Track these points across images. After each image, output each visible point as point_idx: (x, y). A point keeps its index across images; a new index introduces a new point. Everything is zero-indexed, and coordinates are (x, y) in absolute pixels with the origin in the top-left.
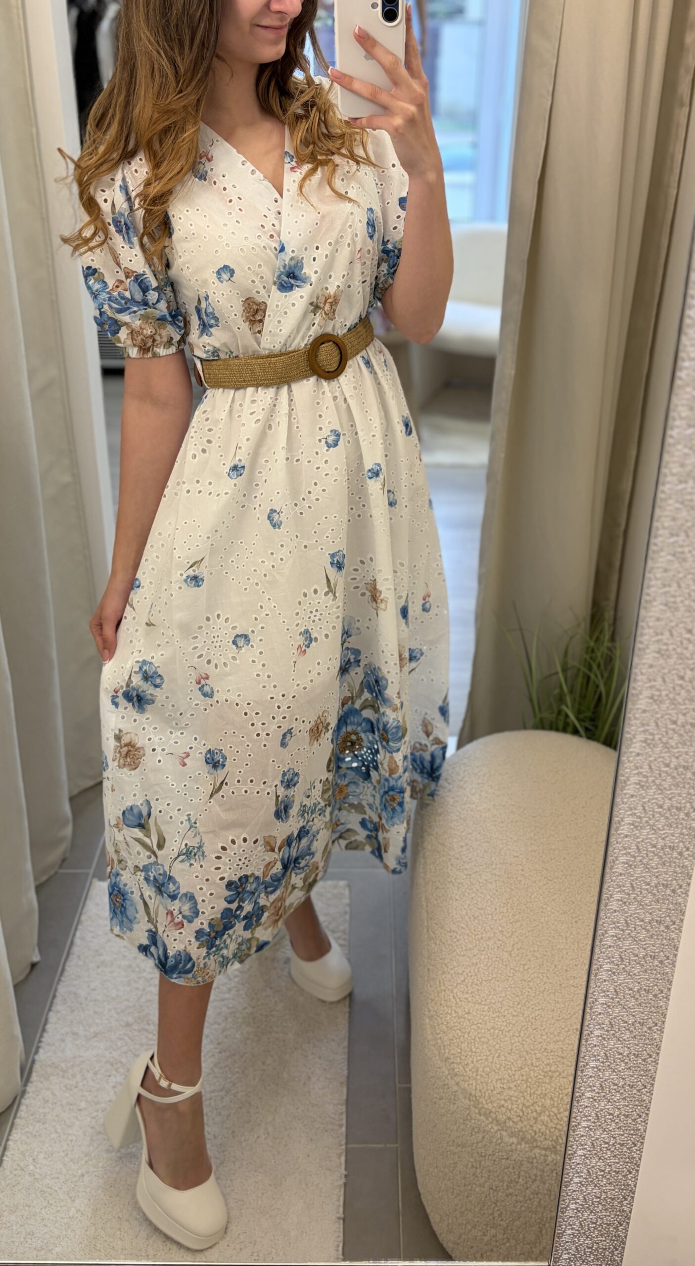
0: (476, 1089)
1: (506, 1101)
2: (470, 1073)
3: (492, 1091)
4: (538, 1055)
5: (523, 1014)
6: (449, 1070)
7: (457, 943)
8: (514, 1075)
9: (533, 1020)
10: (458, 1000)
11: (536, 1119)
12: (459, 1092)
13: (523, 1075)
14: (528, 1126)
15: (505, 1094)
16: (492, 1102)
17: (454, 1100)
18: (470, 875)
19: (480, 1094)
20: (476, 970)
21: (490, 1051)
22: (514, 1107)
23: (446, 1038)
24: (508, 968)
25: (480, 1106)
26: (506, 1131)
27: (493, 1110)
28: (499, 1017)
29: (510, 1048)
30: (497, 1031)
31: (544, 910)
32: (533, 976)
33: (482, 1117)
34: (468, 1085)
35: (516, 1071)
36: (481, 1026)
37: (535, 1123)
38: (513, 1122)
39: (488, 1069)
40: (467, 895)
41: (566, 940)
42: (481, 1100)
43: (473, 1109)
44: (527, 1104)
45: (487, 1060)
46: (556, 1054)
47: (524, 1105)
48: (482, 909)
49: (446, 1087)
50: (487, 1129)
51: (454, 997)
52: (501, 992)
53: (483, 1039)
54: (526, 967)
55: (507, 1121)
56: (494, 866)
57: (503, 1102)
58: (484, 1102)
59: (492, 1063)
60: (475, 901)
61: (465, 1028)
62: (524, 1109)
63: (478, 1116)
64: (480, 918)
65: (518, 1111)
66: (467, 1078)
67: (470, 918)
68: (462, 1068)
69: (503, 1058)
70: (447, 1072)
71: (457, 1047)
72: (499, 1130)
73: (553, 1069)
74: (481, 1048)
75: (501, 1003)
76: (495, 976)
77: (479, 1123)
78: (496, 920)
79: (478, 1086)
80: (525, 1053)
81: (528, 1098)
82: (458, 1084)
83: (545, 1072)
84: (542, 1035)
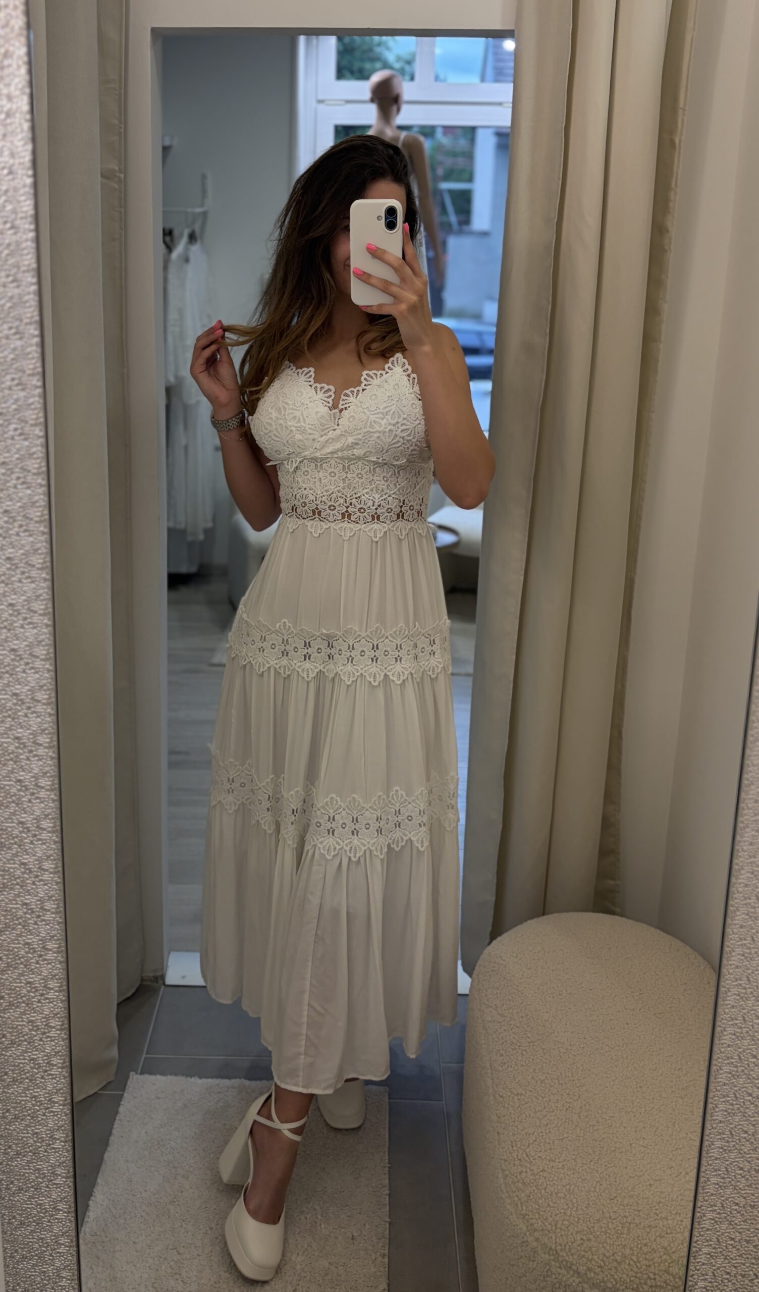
0: (556, 1243)
1: (587, 1252)
2: (549, 1227)
3: (572, 1243)
4: (616, 1209)
5: (597, 1172)
6: (527, 1227)
7: (525, 1106)
8: (593, 1227)
9: (607, 1177)
10: (532, 1159)
11: (616, 1268)
12: (539, 1248)
13: (601, 1227)
14: (609, 1276)
15: (585, 1245)
16: (572, 1255)
17: (534, 1257)
18: (533, 1042)
19: (560, 1247)
20: (548, 1131)
21: (567, 1205)
22: (595, 1257)
23: (523, 1195)
24: (578, 1129)
25: (561, 1259)
26: (587, 1284)
27: (575, 1262)
28: (574, 1174)
29: (587, 1202)
30: (573, 1187)
31: (608, 1076)
32: (603, 1136)
33: (563, 1271)
34: (548, 1239)
35: (594, 1223)
36: (557, 1183)
37: (616, 1272)
38: (595, 1273)
39: (566, 1223)
40: (531, 1060)
41: (633, 1104)
42: (561, 1254)
43: (553, 1263)
44: (607, 1254)
45: (565, 1213)
46: (632, 1207)
47: (604, 1255)
48: (547, 1073)
49: (524, 1244)
50: (569, 1283)
51: (527, 1156)
52: (574, 1150)
53: (559, 1195)
54: (595, 1128)
55: (588, 1272)
56: (556, 1035)
57: (583, 1253)
58: (565, 1255)
59: (570, 1216)
60: (540, 1066)
61: (541, 1185)
62: (605, 1259)
63: (559, 1270)
64: (546, 1081)
65: (599, 1261)
66: (547, 1232)
67: (537, 1082)
68: (540, 1223)
69: (581, 1212)
70: (525, 1229)
71: (535, 1203)
72: (580, 1283)
73: (629, 1220)
74: (558, 1202)
75: (575, 1160)
76: (566, 1135)
77: (560, 1277)
78: (562, 1084)
79: (558, 1240)
80: (601, 1207)
81: (608, 1248)
82: (537, 1240)
83: (623, 1224)
84: (616, 1190)
